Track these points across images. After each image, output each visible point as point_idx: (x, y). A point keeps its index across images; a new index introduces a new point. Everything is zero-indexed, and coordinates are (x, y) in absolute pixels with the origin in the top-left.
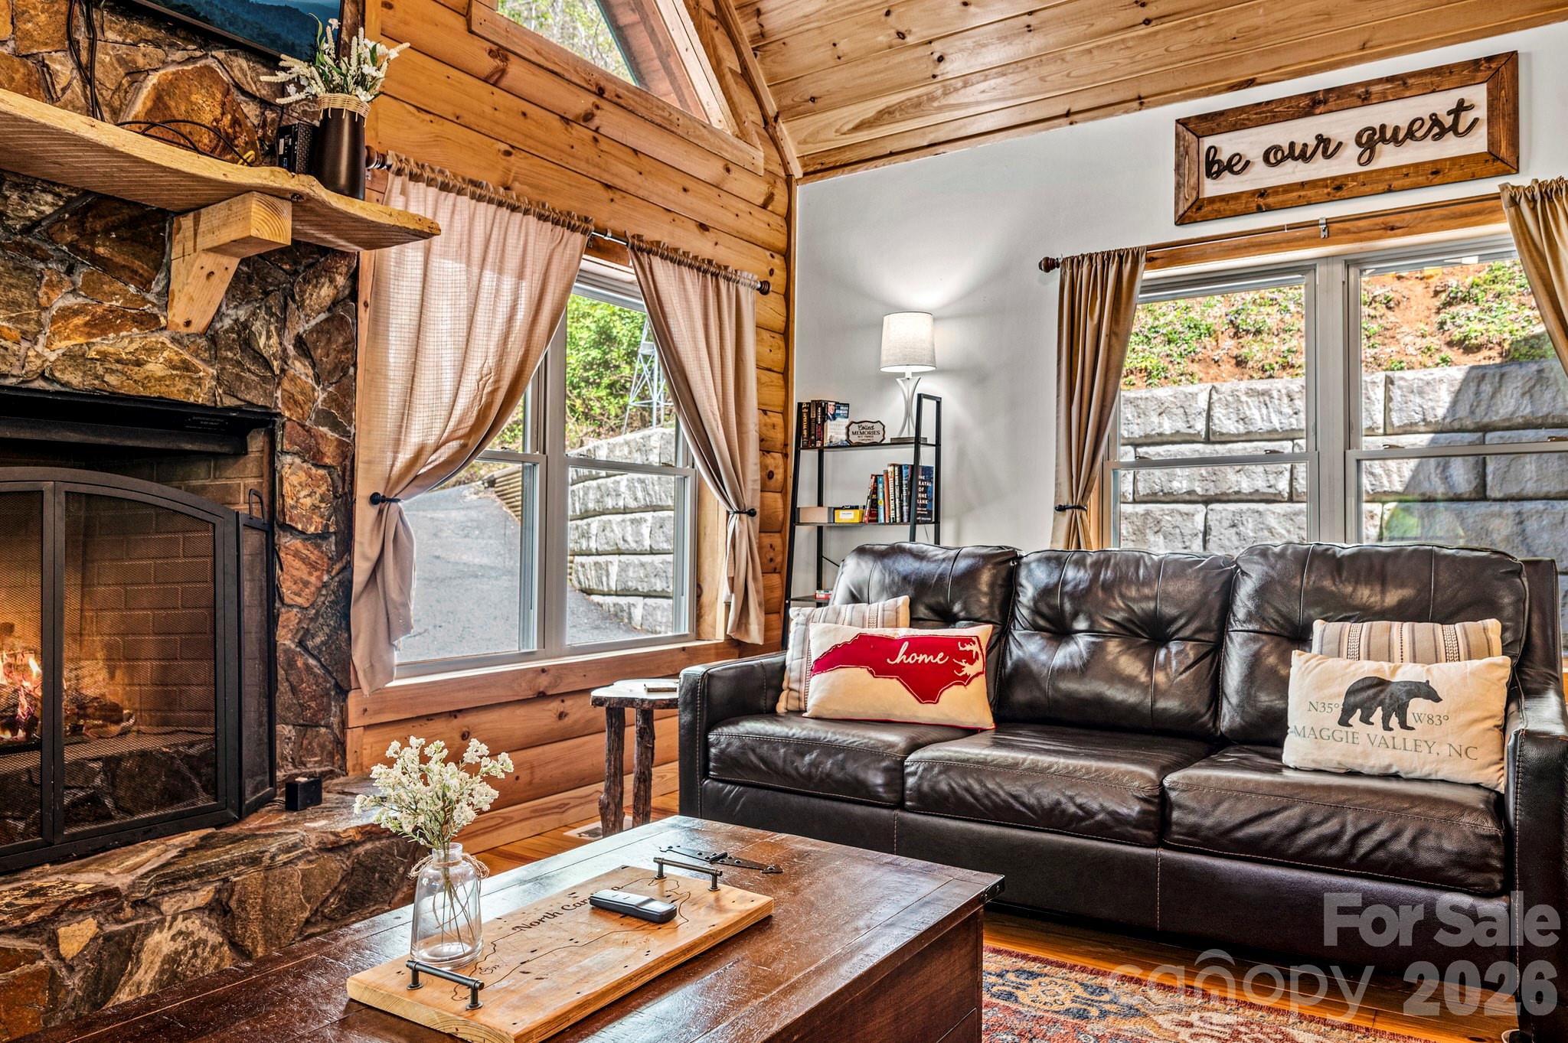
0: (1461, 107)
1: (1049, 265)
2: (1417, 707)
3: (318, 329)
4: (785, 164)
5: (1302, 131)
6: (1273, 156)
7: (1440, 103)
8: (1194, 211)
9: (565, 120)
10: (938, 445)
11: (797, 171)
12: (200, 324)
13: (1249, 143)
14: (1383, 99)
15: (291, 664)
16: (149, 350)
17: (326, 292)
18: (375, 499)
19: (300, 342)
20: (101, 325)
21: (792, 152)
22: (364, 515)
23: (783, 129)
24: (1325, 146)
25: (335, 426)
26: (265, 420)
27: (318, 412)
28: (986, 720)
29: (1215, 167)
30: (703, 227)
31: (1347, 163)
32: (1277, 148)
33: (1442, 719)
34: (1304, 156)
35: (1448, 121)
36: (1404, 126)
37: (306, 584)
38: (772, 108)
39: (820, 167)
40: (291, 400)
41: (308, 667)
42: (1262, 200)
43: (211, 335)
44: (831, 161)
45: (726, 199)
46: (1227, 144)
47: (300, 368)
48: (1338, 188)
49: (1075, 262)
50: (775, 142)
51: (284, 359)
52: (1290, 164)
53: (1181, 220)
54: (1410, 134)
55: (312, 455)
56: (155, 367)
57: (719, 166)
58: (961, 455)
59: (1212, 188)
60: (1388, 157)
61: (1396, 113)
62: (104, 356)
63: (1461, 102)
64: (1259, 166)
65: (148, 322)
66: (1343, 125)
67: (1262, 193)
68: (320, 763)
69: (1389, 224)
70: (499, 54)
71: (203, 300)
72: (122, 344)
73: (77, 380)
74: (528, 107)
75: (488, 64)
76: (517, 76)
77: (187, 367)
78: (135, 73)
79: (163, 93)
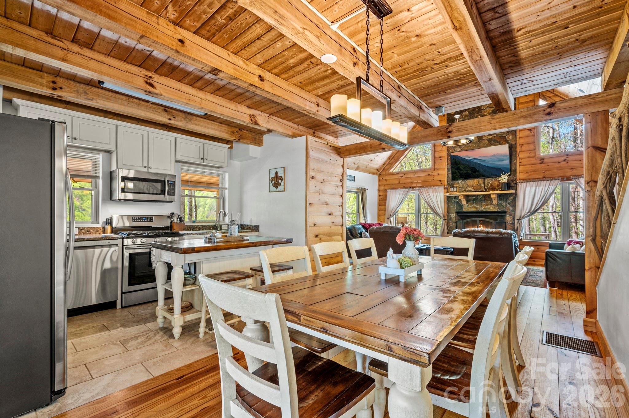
3: (511, 202)
9: (559, 162)
12: (497, 203)
16: (490, 207)
17: (512, 197)
18: (518, 220)
19: (509, 204)
20: (487, 205)
22: (516, 221)
26: (505, 212)
27: (511, 211)
40: (507, 209)
43: (498, 205)
47: (509, 206)
51: (506, 205)
55: (511, 215)
62: (486, 208)
65: (491, 204)
70: (543, 159)
71: (495, 202)
72: (488, 207)
73: (484, 210)
74: (549, 164)
75: (540, 162)
76: (545, 160)
77: (494, 208)
78: (489, 183)
79: (491, 184)
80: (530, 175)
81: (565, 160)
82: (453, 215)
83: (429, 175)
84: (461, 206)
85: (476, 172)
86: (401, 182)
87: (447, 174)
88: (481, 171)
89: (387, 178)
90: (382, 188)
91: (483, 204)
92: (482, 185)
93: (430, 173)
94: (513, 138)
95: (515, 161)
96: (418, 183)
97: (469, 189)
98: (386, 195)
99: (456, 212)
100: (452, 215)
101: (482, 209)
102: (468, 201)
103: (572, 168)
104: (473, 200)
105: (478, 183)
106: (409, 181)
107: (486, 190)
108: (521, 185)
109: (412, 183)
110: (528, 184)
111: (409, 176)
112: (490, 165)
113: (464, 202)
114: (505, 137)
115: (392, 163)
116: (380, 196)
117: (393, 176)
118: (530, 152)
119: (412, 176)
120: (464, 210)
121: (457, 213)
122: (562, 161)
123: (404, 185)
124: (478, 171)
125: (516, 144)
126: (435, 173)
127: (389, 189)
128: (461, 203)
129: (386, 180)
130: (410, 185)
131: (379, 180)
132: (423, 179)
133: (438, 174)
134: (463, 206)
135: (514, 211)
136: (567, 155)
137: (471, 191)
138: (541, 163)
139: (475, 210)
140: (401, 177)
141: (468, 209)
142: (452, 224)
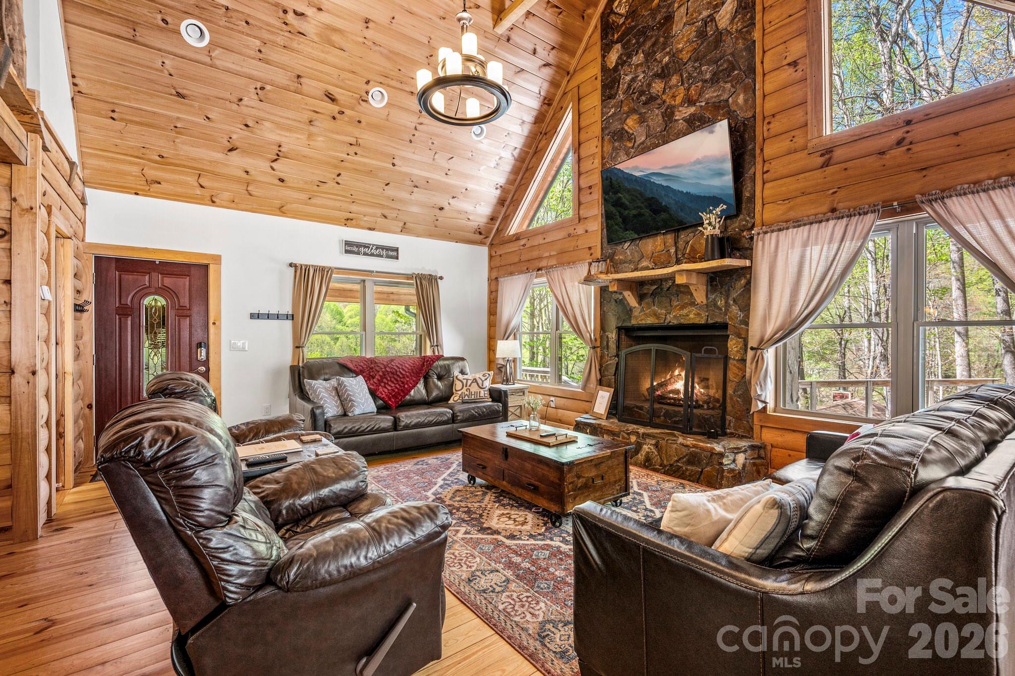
3: (740, 295)
9: (883, 153)
15: (731, 399)
16: (690, 312)
17: (743, 281)
18: (754, 349)
19: (734, 301)
20: (683, 307)
22: (750, 354)
25: (744, 325)
26: (725, 326)
27: (740, 321)
37: (738, 375)
40: (730, 318)
41: (737, 401)
43: (706, 304)
47: (734, 309)
51: (727, 304)
55: (739, 336)
56: (692, 316)
62: (680, 315)
65: (693, 304)
68: (744, 432)
70: (829, 151)
71: (700, 296)
72: (685, 311)
73: (675, 322)
74: (847, 164)
75: (821, 160)
76: (838, 154)
77: (699, 314)
78: (687, 243)
79: (692, 246)
80: (791, 209)
81: (899, 143)
82: (612, 336)
83: (569, 235)
84: (629, 311)
86: (522, 258)
87: (602, 230)
89: (502, 250)
90: (494, 275)
91: (675, 303)
92: (673, 250)
93: (571, 231)
94: (746, 101)
95: (751, 171)
96: (550, 256)
97: (644, 263)
98: (499, 290)
99: (617, 328)
100: (610, 335)
101: (672, 318)
102: (641, 298)
103: (923, 165)
104: (654, 294)
105: (662, 247)
106: (535, 254)
108: (763, 240)
109: (540, 258)
110: (782, 234)
111: (536, 243)
112: (693, 191)
113: (632, 301)
114: (727, 101)
115: (509, 215)
116: (492, 292)
117: (510, 244)
118: (793, 133)
119: (542, 242)
120: (634, 322)
121: (620, 329)
122: (891, 148)
125: (754, 116)
126: (580, 230)
128: (628, 303)
129: (500, 256)
131: (491, 257)
132: (559, 246)
133: (586, 231)
134: (631, 310)
135: (746, 322)
136: (909, 123)
137: (647, 268)
138: (826, 164)
139: (657, 321)
140: (523, 246)
141: (641, 320)
142: (610, 360)
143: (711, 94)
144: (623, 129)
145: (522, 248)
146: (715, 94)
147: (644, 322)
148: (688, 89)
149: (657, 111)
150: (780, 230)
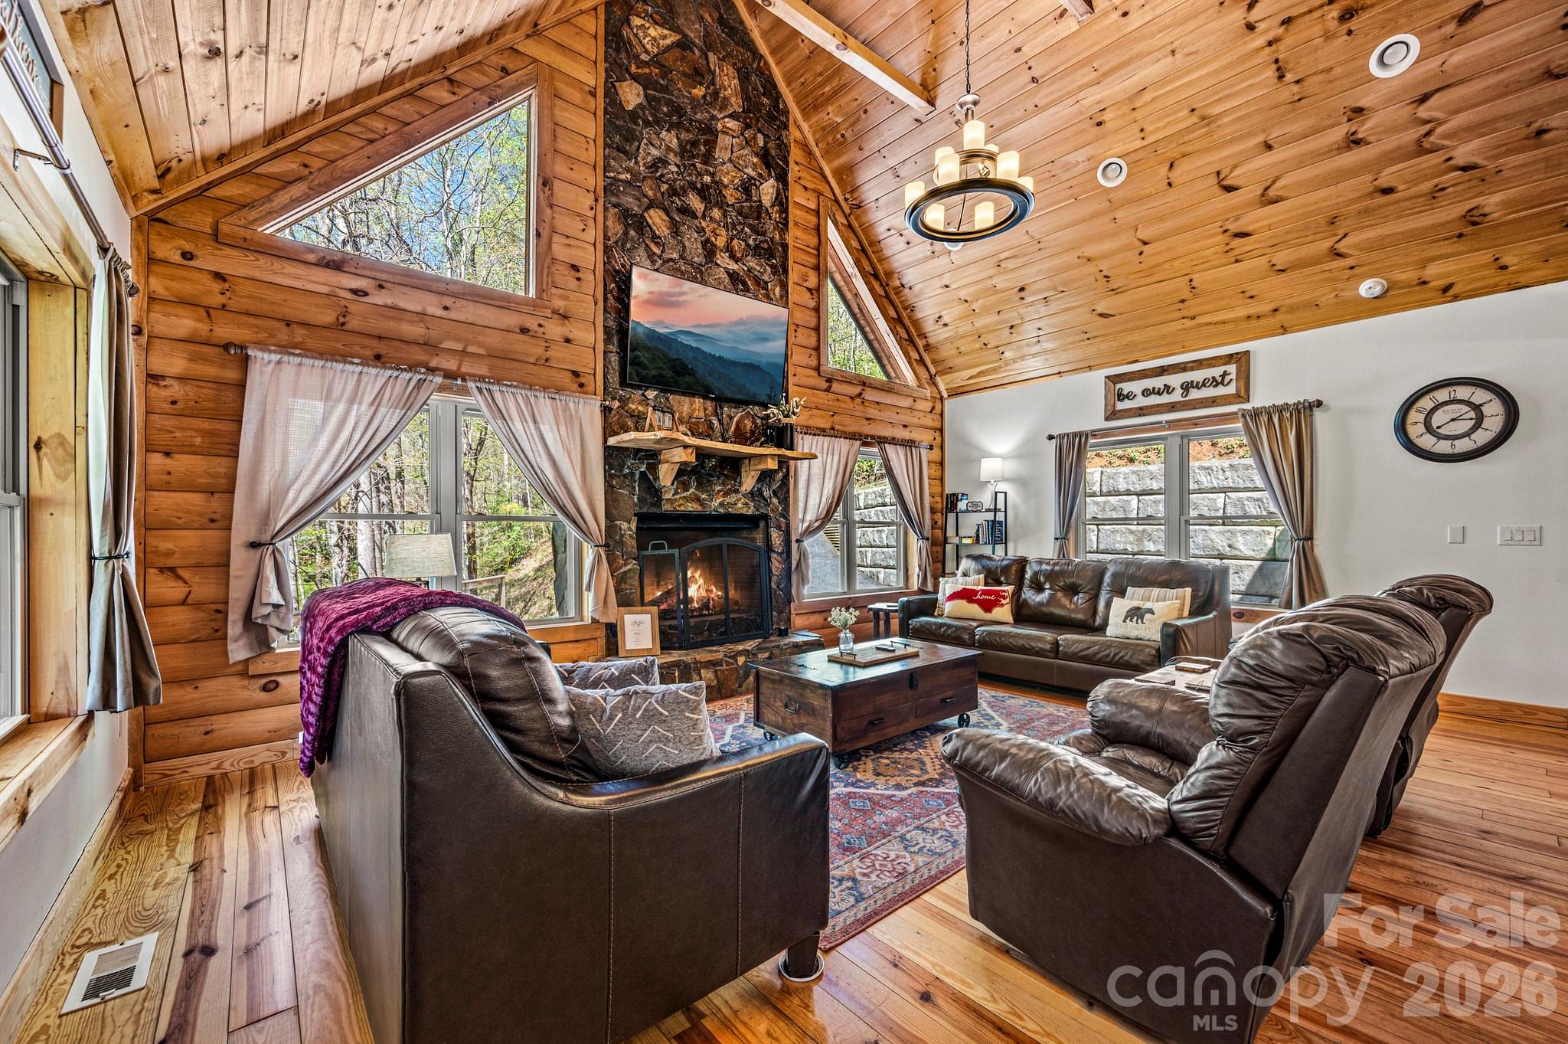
0: (1225, 374)
1: (1051, 438)
2: (1148, 616)
3: (779, 487)
4: (940, 392)
5: (1158, 382)
6: (1146, 393)
7: (1217, 372)
8: (1112, 415)
9: (852, 398)
10: (1006, 511)
11: (945, 394)
12: (749, 490)
13: (1135, 387)
14: (1192, 369)
15: (775, 593)
16: (738, 500)
17: (781, 475)
18: (797, 541)
19: (774, 492)
20: (726, 494)
21: (942, 387)
22: (794, 546)
23: (938, 379)
24: (1168, 389)
25: (785, 518)
26: (766, 518)
27: (780, 514)
28: (1011, 620)
29: (1121, 397)
30: (905, 426)
31: (1176, 397)
32: (1148, 389)
33: (1154, 620)
34: (1159, 393)
35: (1220, 379)
36: (1201, 381)
37: (778, 568)
38: (933, 371)
39: (955, 393)
40: (772, 511)
41: (780, 595)
42: (1141, 411)
43: (752, 493)
44: (960, 391)
45: (915, 413)
46: (1126, 387)
47: (775, 500)
48: (1173, 407)
49: (1062, 437)
50: (935, 384)
51: (771, 498)
52: (1153, 396)
53: (1107, 419)
54: (1204, 385)
55: (779, 528)
56: (740, 505)
57: (911, 400)
58: (1016, 515)
59: (1120, 406)
60: (1195, 394)
61: (1198, 376)
62: (728, 504)
63: (1225, 372)
64: (1140, 397)
65: (737, 491)
66: (1175, 380)
67: (1141, 409)
69: (1194, 422)
70: (829, 380)
71: (751, 483)
72: (731, 499)
73: (721, 511)
74: (839, 397)
75: (825, 385)
76: (836, 387)
77: (747, 504)
78: (731, 418)
79: (738, 423)
80: (811, 416)
81: (860, 394)
82: (628, 528)
83: (524, 331)
84: (658, 493)
85: (683, 375)
86: (353, 323)
87: (605, 352)
88: (701, 371)
89: (233, 263)
91: (718, 488)
92: (715, 422)
93: (532, 323)
96: (464, 352)
98: (241, 386)
99: (635, 515)
100: (625, 525)
101: (715, 504)
104: (691, 472)
105: (703, 414)
107: (725, 440)
108: (802, 439)
114: (766, 283)
117: (290, 268)
118: (810, 351)
119: (435, 309)
120: (666, 507)
121: (641, 518)
123: (382, 348)
124: (691, 373)
126: (555, 330)
127: (262, 346)
128: (657, 478)
129: (219, 276)
130: (418, 355)
131: (148, 260)
132: (494, 340)
133: (568, 341)
134: (663, 490)
135: (785, 514)
136: (864, 384)
138: (828, 390)
139: (700, 508)
140: (355, 292)
141: (679, 506)
142: (626, 564)
143: (752, 262)
144: (642, 216)
145: (349, 295)
146: (758, 268)
147: (682, 508)
148: (732, 239)
149: (696, 235)
150: (814, 435)
